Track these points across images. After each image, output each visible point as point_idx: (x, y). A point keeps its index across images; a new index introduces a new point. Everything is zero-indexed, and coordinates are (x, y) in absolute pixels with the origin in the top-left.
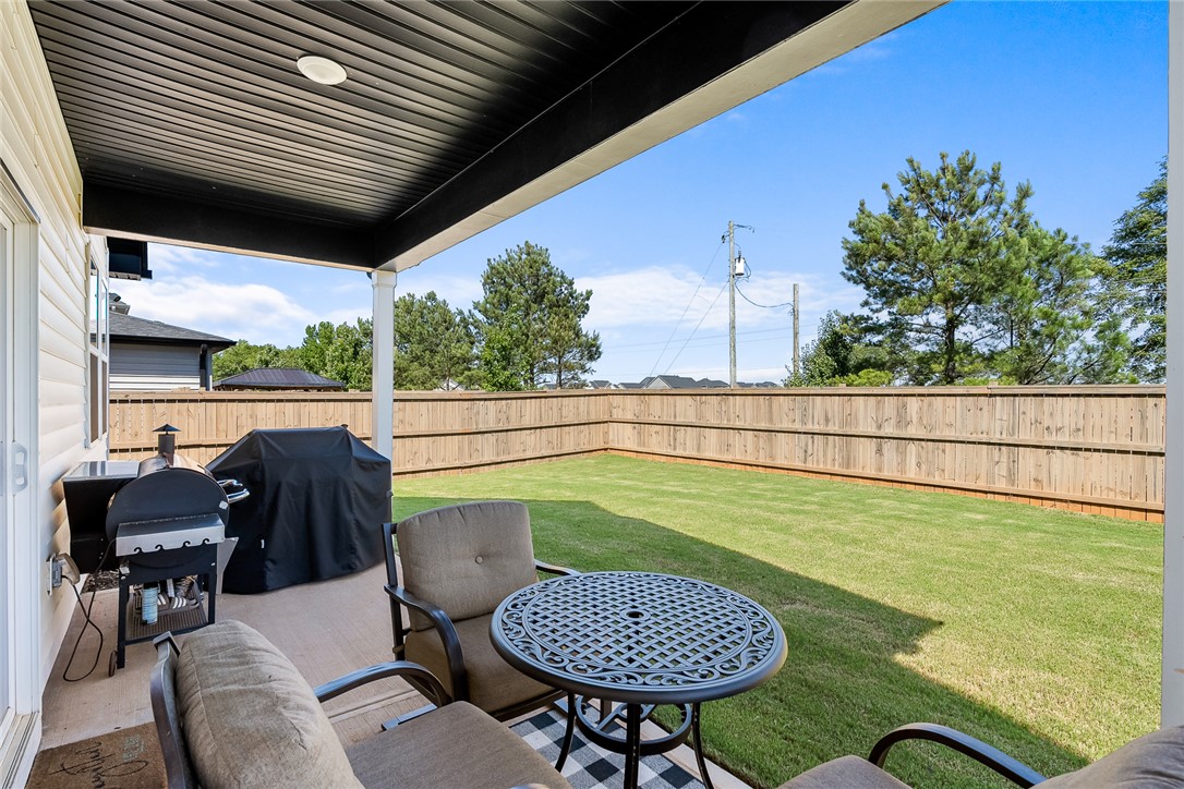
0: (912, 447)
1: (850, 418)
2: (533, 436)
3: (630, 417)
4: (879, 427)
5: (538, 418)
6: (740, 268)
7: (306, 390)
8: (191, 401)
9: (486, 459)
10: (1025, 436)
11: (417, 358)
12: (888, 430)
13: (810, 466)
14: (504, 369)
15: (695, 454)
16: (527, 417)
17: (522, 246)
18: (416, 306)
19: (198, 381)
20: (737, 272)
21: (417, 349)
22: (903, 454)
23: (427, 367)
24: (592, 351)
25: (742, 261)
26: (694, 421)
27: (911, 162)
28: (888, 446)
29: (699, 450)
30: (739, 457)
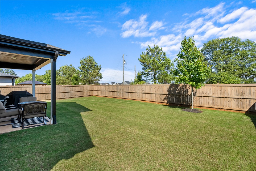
0: (129, 93)
1: (123, 89)
2: (77, 93)
3: (96, 90)
4: (126, 91)
5: (78, 90)
6: (125, 62)
7: (39, 85)
8: (9, 87)
9: (68, 97)
10: (140, 92)
11: (67, 78)
12: (127, 91)
13: (119, 97)
14: (76, 81)
15: (105, 96)
16: (76, 90)
17: (88, 56)
18: (68, 67)
19: (12, 84)
20: (124, 63)
21: (67, 76)
22: (128, 94)
23: (69, 80)
24: (101, 77)
25: (125, 61)
26: (104, 90)
27: (149, 46)
28: (127, 93)
29: (105, 95)
30: (110, 96)
